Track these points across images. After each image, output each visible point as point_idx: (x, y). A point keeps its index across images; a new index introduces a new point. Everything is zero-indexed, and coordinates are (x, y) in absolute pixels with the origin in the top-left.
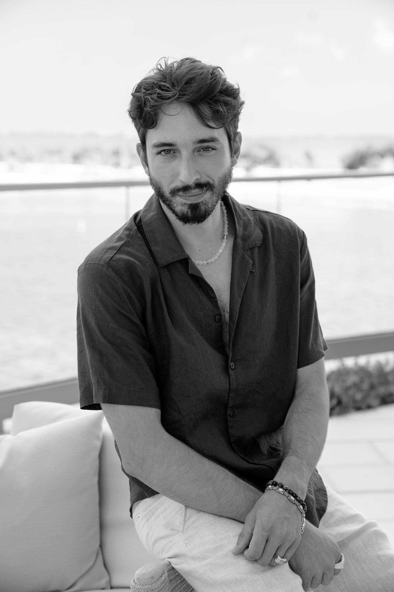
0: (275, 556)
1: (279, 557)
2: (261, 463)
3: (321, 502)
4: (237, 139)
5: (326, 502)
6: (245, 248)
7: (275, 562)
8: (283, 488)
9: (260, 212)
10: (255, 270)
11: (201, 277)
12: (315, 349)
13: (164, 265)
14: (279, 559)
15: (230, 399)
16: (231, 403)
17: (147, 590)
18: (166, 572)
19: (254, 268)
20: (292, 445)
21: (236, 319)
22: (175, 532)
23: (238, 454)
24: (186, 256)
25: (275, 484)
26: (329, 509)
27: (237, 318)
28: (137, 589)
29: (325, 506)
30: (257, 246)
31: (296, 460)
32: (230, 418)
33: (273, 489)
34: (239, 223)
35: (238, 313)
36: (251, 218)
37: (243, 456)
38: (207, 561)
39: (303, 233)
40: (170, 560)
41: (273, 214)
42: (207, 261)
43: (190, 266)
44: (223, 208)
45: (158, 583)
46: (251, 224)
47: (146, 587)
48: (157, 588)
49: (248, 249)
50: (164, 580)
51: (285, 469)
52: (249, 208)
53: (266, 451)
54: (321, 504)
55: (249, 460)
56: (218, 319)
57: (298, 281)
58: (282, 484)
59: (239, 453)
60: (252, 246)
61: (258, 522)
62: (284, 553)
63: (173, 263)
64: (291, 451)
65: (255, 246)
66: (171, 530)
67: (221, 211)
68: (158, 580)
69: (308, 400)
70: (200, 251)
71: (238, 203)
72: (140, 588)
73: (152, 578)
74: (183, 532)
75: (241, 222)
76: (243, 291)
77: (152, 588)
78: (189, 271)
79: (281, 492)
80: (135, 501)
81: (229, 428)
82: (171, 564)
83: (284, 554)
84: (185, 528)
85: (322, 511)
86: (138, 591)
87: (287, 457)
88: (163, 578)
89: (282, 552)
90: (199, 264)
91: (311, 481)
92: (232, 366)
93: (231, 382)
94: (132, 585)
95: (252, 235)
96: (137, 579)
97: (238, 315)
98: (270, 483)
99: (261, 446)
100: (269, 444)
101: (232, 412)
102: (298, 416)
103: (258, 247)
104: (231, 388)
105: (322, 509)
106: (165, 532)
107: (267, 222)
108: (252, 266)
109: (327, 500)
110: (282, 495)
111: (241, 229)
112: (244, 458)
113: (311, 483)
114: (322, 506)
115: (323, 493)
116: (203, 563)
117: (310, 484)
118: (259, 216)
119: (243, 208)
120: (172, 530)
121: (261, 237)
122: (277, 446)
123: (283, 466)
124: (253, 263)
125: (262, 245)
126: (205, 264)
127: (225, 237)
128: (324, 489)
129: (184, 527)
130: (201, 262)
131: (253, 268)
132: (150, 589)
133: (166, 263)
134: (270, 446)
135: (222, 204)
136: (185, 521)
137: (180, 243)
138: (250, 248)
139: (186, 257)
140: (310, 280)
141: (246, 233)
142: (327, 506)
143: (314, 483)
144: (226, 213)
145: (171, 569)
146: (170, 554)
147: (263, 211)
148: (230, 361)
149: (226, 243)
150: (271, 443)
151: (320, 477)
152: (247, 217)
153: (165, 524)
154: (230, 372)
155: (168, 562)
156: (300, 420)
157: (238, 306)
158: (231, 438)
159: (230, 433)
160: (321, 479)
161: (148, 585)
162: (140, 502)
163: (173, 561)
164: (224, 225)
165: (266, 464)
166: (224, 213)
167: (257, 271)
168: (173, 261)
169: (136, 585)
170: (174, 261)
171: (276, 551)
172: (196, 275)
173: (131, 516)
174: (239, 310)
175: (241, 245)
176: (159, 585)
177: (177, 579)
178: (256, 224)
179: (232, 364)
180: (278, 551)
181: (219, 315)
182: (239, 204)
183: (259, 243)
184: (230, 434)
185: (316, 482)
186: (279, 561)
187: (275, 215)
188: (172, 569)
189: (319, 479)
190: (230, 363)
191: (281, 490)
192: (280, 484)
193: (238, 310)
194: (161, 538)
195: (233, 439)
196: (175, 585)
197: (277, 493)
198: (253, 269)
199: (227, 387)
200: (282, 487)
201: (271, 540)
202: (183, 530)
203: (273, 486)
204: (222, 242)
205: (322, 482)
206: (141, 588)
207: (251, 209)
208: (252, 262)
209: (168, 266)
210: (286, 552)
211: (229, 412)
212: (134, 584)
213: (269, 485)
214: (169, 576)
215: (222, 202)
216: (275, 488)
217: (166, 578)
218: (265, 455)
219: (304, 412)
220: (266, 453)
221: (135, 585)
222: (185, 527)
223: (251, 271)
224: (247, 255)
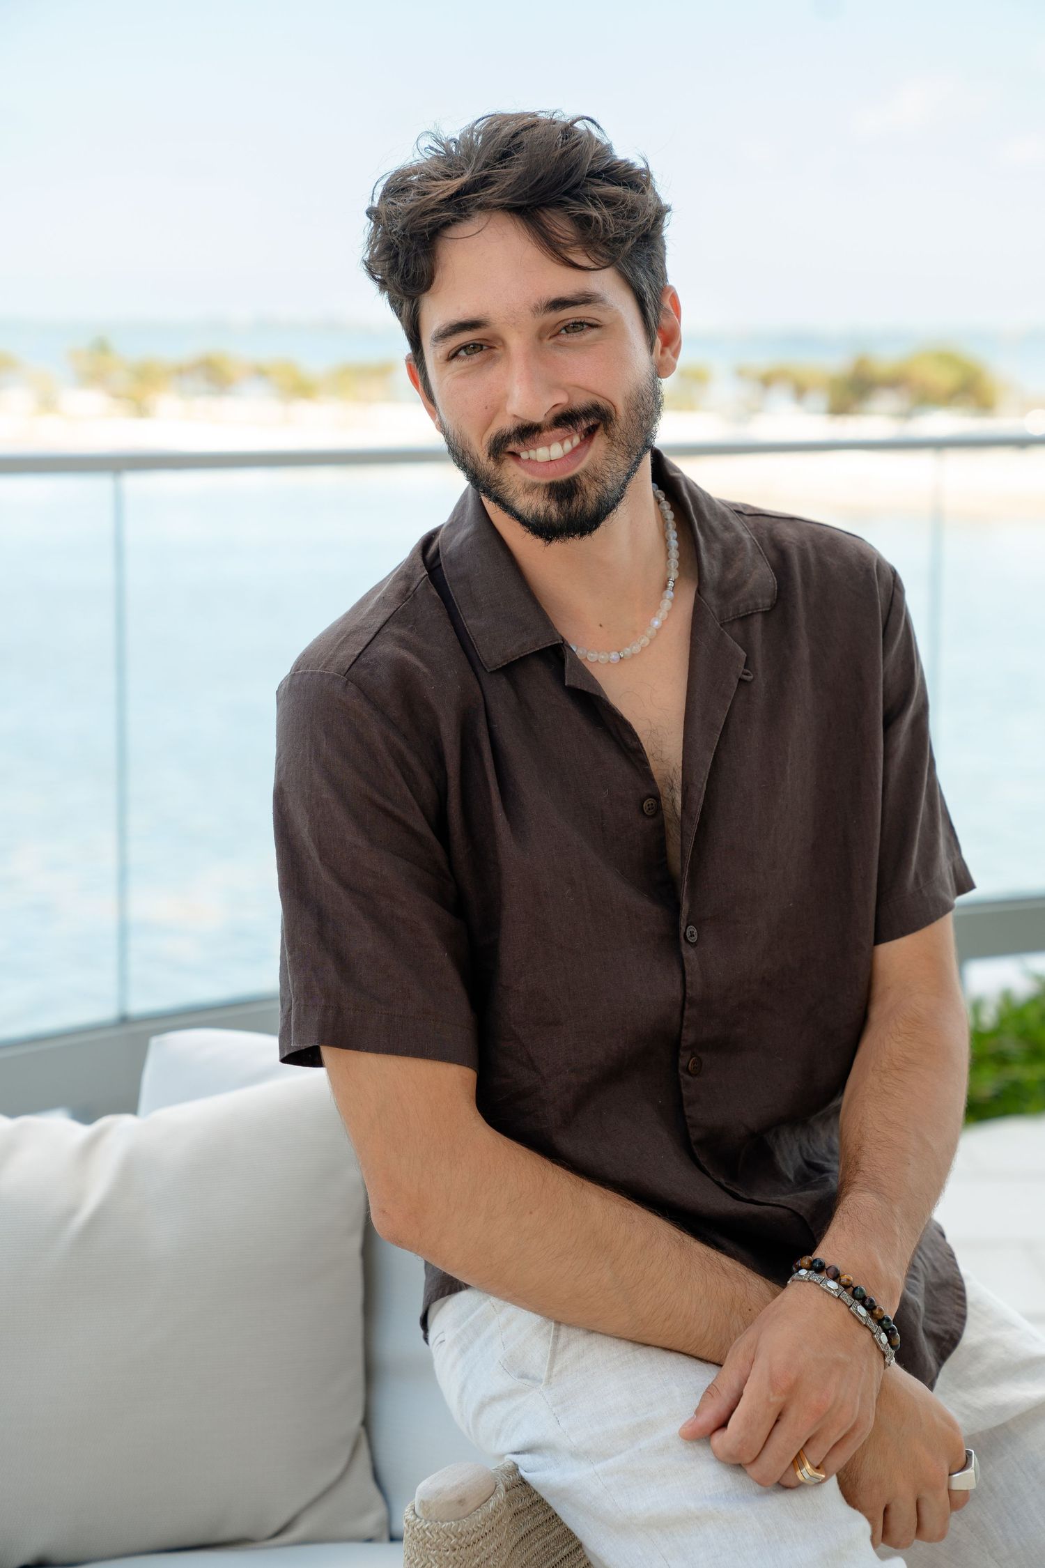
0: (797, 1462)
1: (808, 1466)
2: (771, 1202)
3: (946, 1318)
4: (667, 303)
5: (962, 1318)
6: (725, 617)
7: (797, 1476)
8: (840, 1280)
9: (774, 520)
10: (751, 677)
11: (598, 694)
12: (924, 892)
13: (498, 667)
14: (806, 1472)
15: (685, 1024)
16: (689, 1036)
17: (446, 1534)
18: (503, 1489)
19: (749, 670)
20: (864, 1160)
21: (697, 808)
22: (528, 1382)
23: (708, 1175)
24: (558, 640)
25: (819, 1268)
26: (971, 1336)
27: (700, 807)
28: (418, 1530)
29: (957, 1329)
30: (761, 610)
31: (874, 1203)
32: (687, 1077)
33: (810, 1281)
34: (709, 550)
35: (704, 792)
36: (745, 536)
37: (722, 1181)
38: (611, 1462)
39: (895, 573)
40: (516, 1458)
41: (809, 524)
42: (619, 653)
43: (567, 666)
44: (662, 507)
45: (476, 1517)
46: (745, 551)
47: (444, 1526)
48: (474, 1531)
49: (734, 620)
50: (495, 1511)
51: (846, 1228)
52: (741, 509)
53: (793, 1172)
54: (946, 1323)
55: (738, 1192)
56: (649, 809)
57: (877, 705)
58: (836, 1270)
59: (711, 1173)
60: (747, 611)
61: (761, 1365)
62: (823, 1457)
63: (523, 661)
64: (859, 1178)
65: (755, 611)
66: (519, 1378)
67: (660, 515)
68: (479, 1510)
69: (905, 1035)
70: (601, 626)
71: (709, 496)
72: (428, 1528)
73: (461, 1502)
74: (548, 1382)
75: (717, 547)
76: (720, 733)
77: (459, 1530)
78: (564, 680)
79: (833, 1292)
80: (434, 1297)
81: (685, 1104)
82: (518, 1470)
83: (821, 1460)
84: (554, 1374)
85: (947, 1343)
86: (422, 1535)
87: (850, 1196)
88: (492, 1505)
89: (816, 1454)
90: (597, 661)
91: (918, 1260)
92: (692, 935)
93: (688, 978)
94: (406, 1521)
95: (745, 582)
96: (420, 1505)
97: (702, 798)
98: (803, 1261)
99: (778, 1157)
100: (805, 1154)
101: (692, 1060)
102: (880, 1080)
103: (762, 612)
104: (687, 995)
105: (947, 1337)
106: (502, 1382)
107: (793, 545)
108: (746, 666)
109: (962, 1313)
110: (834, 1299)
111: (715, 565)
112: (728, 1187)
113: (919, 1264)
114: (948, 1327)
115: (954, 1294)
116: (599, 1467)
117: (913, 1266)
118: (770, 531)
119: (724, 509)
120: (523, 1376)
121: (773, 587)
122: (828, 1161)
123: (838, 1218)
124: (747, 659)
125: (773, 607)
126: (613, 660)
127: (671, 584)
128: (960, 1283)
129: (551, 1369)
130: (603, 657)
131: (747, 671)
132: (453, 1534)
133: (504, 661)
134: (806, 1158)
135: (660, 497)
136: (554, 1353)
137: (539, 604)
138: (741, 615)
139: (556, 642)
140: (914, 701)
141: (730, 576)
142: (962, 1329)
143: (928, 1265)
144: (674, 520)
145: (520, 1482)
146: (517, 1442)
147: (783, 516)
148: (683, 924)
149: (673, 601)
150: (811, 1151)
151: (951, 1250)
152: (733, 534)
153: (505, 1360)
154: (684, 953)
155: (511, 1464)
156: (886, 1092)
157: (705, 773)
158: (691, 1131)
159: (689, 1117)
160: (952, 1256)
161: (448, 1521)
162: (445, 1302)
163: (524, 1461)
164: (668, 551)
165: (785, 1205)
166: (667, 519)
167: (761, 679)
168: (522, 655)
169: (418, 1520)
170: (525, 654)
171: (802, 1449)
172: (585, 689)
173: (426, 1339)
174: (705, 785)
175: (713, 608)
176: (479, 1523)
177: (536, 1511)
178: (757, 551)
179: (691, 930)
180: (806, 1450)
181: (655, 799)
182: (710, 498)
183: (765, 602)
184: (688, 1121)
185: (937, 1265)
186: (807, 1476)
187: (816, 526)
188: (520, 1484)
189: (945, 1254)
190: (683, 928)
191: (832, 1285)
192: (832, 1269)
193: (703, 784)
194: (494, 1399)
195: (695, 1135)
196: (529, 1526)
197: (821, 1293)
198: (747, 674)
199: (676, 993)
200: (836, 1277)
201: (792, 1414)
202: (550, 1377)
203: (811, 1272)
204: (662, 599)
205: (956, 1265)
206: (430, 1529)
207: (748, 512)
208: (743, 654)
209: (510, 670)
210: (828, 1454)
211: (685, 1060)
212: (412, 1517)
213: (800, 1268)
214: (510, 1502)
215: (661, 494)
216: (817, 1278)
217: (501, 1505)
218: (789, 1181)
219: (898, 1069)
220: (791, 1176)
221: (415, 1520)
222: (556, 1369)
223: (741, 680)
224: (730, 635)
